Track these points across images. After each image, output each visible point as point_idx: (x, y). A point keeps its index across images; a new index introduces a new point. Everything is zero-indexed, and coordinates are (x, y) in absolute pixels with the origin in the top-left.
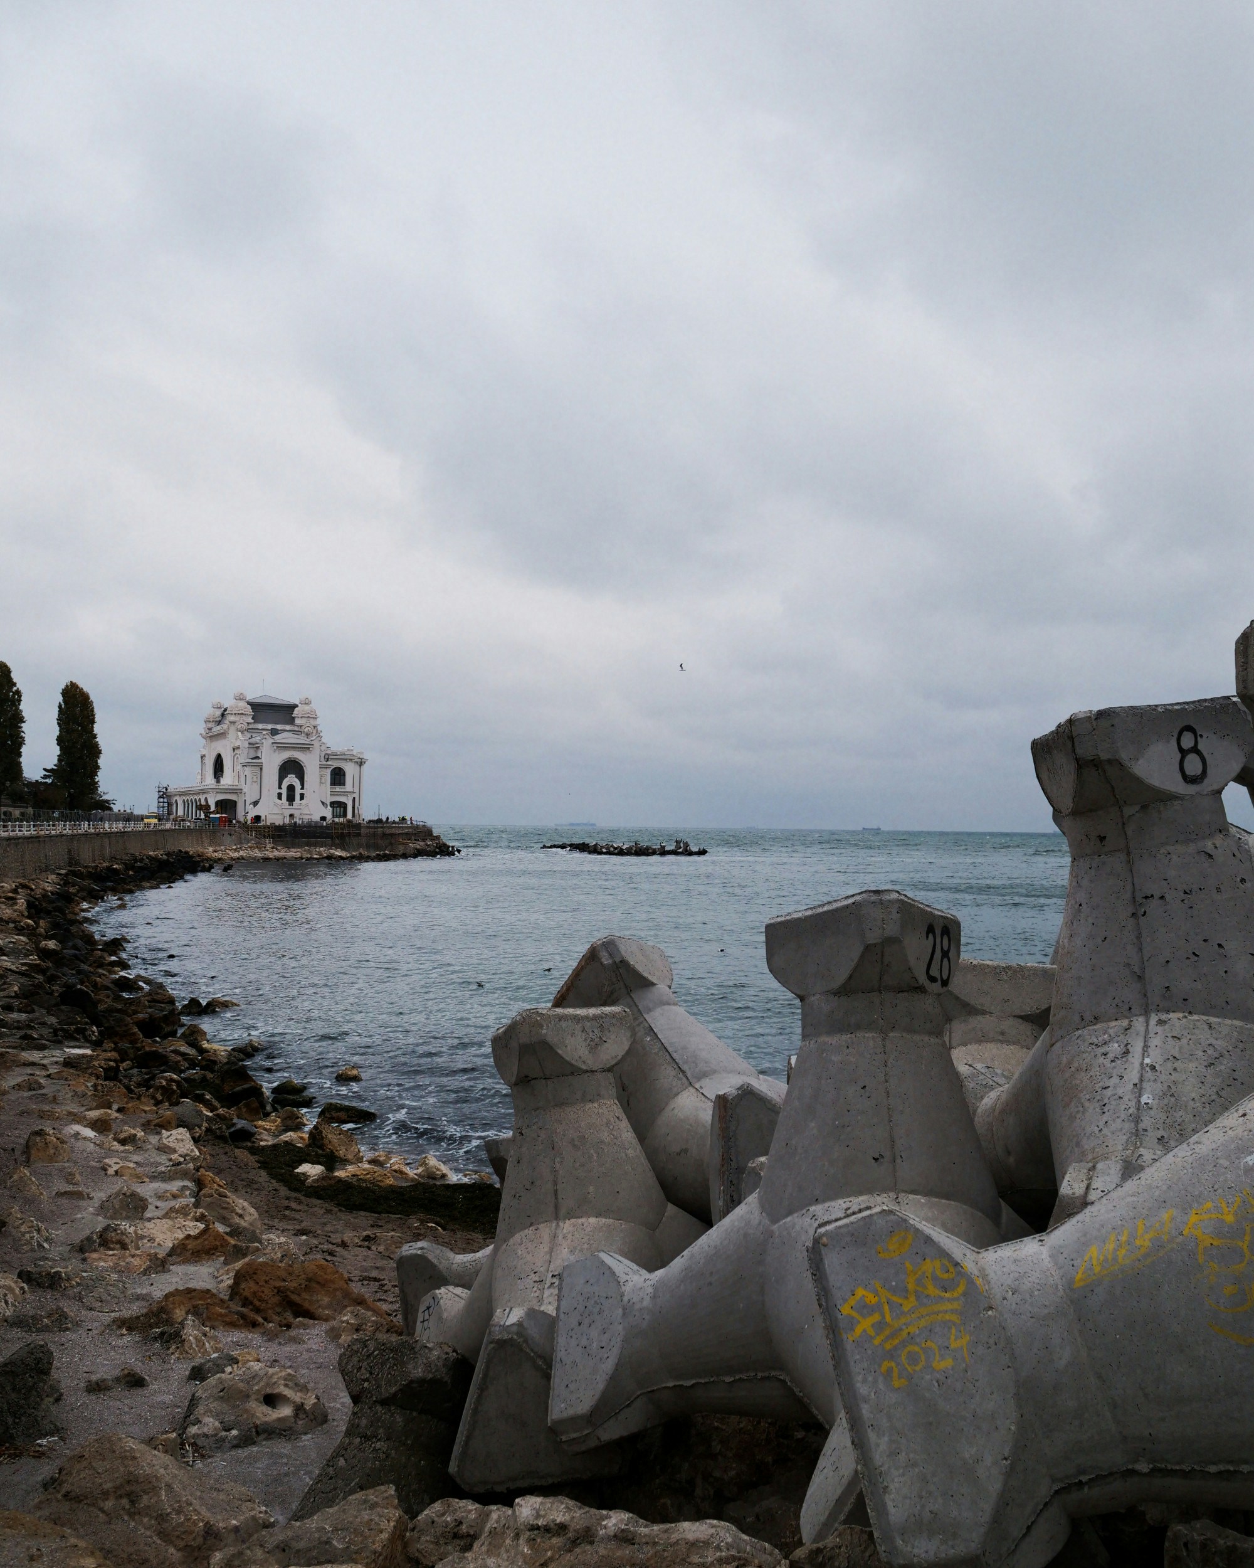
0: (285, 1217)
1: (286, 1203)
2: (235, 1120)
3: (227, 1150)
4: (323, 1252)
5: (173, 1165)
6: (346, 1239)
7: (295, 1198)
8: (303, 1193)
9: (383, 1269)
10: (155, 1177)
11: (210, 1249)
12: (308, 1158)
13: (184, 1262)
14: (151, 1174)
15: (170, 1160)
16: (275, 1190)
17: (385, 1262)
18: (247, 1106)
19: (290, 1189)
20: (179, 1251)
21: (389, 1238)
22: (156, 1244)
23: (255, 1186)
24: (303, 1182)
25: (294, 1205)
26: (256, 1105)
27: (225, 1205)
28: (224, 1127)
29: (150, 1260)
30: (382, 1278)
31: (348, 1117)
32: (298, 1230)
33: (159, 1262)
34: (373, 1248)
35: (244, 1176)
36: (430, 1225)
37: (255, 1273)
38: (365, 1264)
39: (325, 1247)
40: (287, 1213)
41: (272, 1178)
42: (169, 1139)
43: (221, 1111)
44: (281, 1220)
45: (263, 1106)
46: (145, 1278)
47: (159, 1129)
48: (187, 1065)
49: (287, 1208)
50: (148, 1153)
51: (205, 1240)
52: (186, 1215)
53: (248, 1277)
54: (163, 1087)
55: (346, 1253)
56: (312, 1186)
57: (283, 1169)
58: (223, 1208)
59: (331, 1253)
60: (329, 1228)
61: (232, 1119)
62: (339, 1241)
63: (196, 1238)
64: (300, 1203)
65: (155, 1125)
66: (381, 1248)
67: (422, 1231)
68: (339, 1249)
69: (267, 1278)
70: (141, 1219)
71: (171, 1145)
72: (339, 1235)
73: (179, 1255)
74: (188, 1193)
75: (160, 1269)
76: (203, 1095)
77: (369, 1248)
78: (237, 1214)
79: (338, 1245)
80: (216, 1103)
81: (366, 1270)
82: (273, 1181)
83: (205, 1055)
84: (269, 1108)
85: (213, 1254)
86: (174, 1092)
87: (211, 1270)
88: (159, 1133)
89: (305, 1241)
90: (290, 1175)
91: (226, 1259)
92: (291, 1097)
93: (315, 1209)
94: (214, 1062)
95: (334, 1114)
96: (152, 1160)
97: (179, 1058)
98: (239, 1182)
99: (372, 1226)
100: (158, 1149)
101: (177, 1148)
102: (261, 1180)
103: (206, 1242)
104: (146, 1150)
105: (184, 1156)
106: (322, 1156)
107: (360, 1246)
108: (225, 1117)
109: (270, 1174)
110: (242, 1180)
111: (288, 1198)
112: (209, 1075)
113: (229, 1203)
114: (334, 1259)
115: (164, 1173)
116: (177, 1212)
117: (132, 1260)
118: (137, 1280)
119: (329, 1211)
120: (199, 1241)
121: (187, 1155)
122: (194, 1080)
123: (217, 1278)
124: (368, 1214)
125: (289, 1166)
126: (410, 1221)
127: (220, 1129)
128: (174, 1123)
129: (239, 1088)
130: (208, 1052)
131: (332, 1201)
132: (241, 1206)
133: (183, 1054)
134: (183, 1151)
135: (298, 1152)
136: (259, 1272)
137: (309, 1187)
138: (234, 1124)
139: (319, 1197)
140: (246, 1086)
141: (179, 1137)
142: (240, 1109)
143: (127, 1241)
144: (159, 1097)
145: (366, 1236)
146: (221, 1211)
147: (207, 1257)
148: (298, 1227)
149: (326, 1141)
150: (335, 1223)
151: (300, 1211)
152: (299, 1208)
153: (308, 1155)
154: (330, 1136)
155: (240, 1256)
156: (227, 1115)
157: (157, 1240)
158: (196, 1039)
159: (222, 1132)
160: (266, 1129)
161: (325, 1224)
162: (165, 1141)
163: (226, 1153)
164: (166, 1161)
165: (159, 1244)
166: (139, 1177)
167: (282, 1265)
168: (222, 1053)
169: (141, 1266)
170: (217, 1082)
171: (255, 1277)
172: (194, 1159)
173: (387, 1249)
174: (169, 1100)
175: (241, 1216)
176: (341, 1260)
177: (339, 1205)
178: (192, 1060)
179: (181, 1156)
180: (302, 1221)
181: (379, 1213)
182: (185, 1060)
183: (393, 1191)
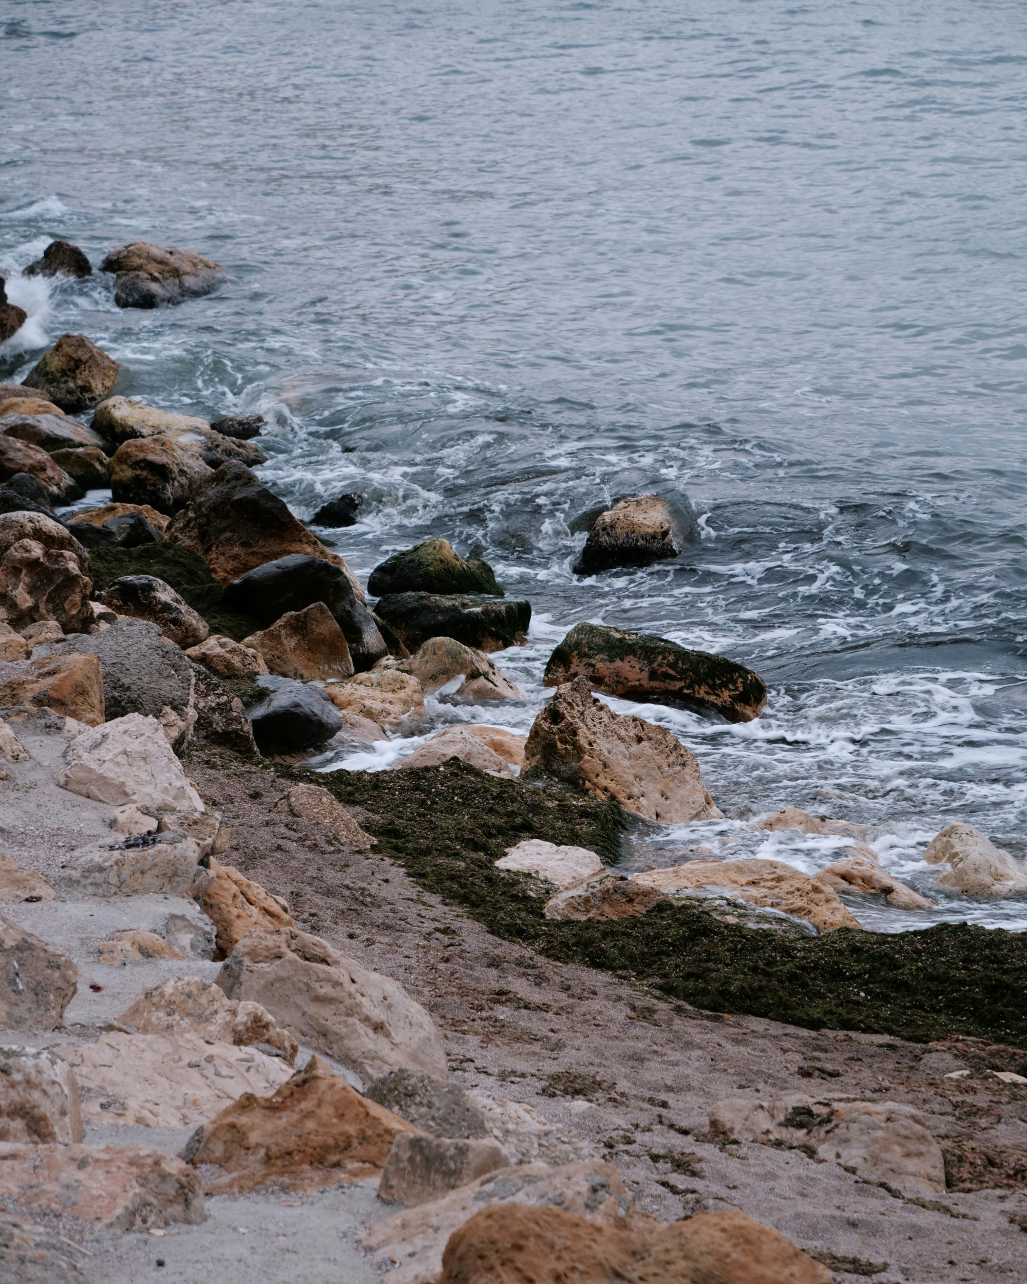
0: (500, 1027)
1: (491, 979)
2: (265, 680)
3: (258, 783)
4: (655, 1158)
5: (129, 845)
6: (726, 1117)
7: (519, 963)
8: (541, 944)
9: (875, 1231)
10: (71, 882)
11: (326, 1149)
12: (536, 820)
13: (244, 1187)
14: (56, 872)
15: (112, 824)
16: (446, 931)
17: (874, 1204)
18: (299, 628)
19: (494, 929)
20: (218, 1149)
21: (879, 1119)
22: (130, 1120)
23: (378, 915)
24: (535, 907)
25: (520, 987)
26: (329, 626)
27: (326, 990)
28: (237, 703)
29: (143, 1181)
30: (878, 1260)
31: (653, 675)
32: (555, 1078)
33: (170, 1189)
34: (825, 1150)
35: (332, 877)
36: (1007, 1077)
37: (519, 1248)
38: (804, 1207)
39: (661, 1140)
40: (503, 1013)
41: (430, 889)
42: (102, 753)
43: (213, 645)
44: (487, 1040)
45: (353, 632)
46: (132, 1237)
47: (53, 714)
48: (67, 481)
49: (501, 996)
50: (33, 795)
51: (308, 1115)
52: (201, 1018)
53: (494, 1260)
54: (33, 565)
55: (734, 1164)
56: (568, 923)
57: (457, 855)
58: (318, 999)
59: (682, 1165)
60: (654, 1072)
61: (253, 676)
62: (701, 1122)
63: (272, 1108)
64: (540, 980)
65: (39, 701)
66: (854, 1155)
67: (982, 1100)
68: (708, 1151)
69: (561, 1267)
70: (59, 1028)
71: (109, 771)
72: (691, 1100)
73: (223, 1163)
74: (185, 939)
75: (176, 1209)
76: (149, 588)
77: (811, 1152)
78: (366, 1019)
79: (701, 1139)
80: (191, 617)
81: (813, 1230)
82: (434, 899)
83: (126, 446)
84: (372, 638)
85: (337, 1165)
86: (71, 580)
87: (344, 1221)
88: (54, 728)
89: (583, 1116)
90: (489, 880)
91: (386, 1186)
92: (446, 601)
93: (596, 1005)
94: (162, 472)
95: (602, 665)
96: (51, 823)
97: (42, 456)
98: (319, 900)
99: (805, 1074)
100: (65, 786)
101: (130, 786)
102: (387, 892)
103: (310, 1125)
104: (28, 788)
105: (159, 812)
106: (584, 814)
107: (778, 1144)
108: (229, 665)
109: (418, 875)
110: (329, 893)
111: (494, 963)
112: (156, 520)
113: (337, 984)
114: (696, 1183)
115: (101, 869)
116: (171, 1007)
117: (81, 1175)
118: (107, 1244)
119: (646, 1014)
120: (285, 1119)
121: (164, 809)
122: (105, 534)
123: (369, 1249)
124: (776, 1028)
125: (477, 847)
126: (931, 1060)
127: (223, 708)
128: (96, 696)
129: (269, 567)
130: (134, 434)
131: (640, 974)
132: (377, 995)
133: (50, 442)
134: (153, 795)
135: (499, 797)
136: (531, 1243)
137: (559, 925)
138: (262, 695)
139: (598, 962)
140: (291, 560)
141: (134, 746)
142: (274, 637)
143: (47, 1108)
144: (24, 600)
145: (798, 1111)
146: (313, 1009)
147: (317, 1175)
148: (551, 1068)
149: (590, 763)
150: (675, 1056)
151: (544, 1008)
152: (536, 996)
153: (536, 808)
154: (603, 745)
155: (438, 1179)
156: (236, 661)
157: (132, 1104)
158: (86, 388)
159: (230, 720)
160: (368, 713)
161: (638, 1059)
162: (88, 760)
163: (255, 796)
164: (103, 830)
165: (140, 1120)
166: (18, 883)
167: (598, 1219)
168: (186, 439)
169: (113, 1197)
170: (186, 541)
171: (520, 1259)
172: (191, 824)
173: (875, 1160)
174: (57, 609)
175: (378, 1027)
176: (724, 1192)
177: (668, 990)
178: (81, 461)
179: (146, 812)
180: (559, 1046)
181: (815, 1025)
182: (60, 460)
183: (855, 950)
